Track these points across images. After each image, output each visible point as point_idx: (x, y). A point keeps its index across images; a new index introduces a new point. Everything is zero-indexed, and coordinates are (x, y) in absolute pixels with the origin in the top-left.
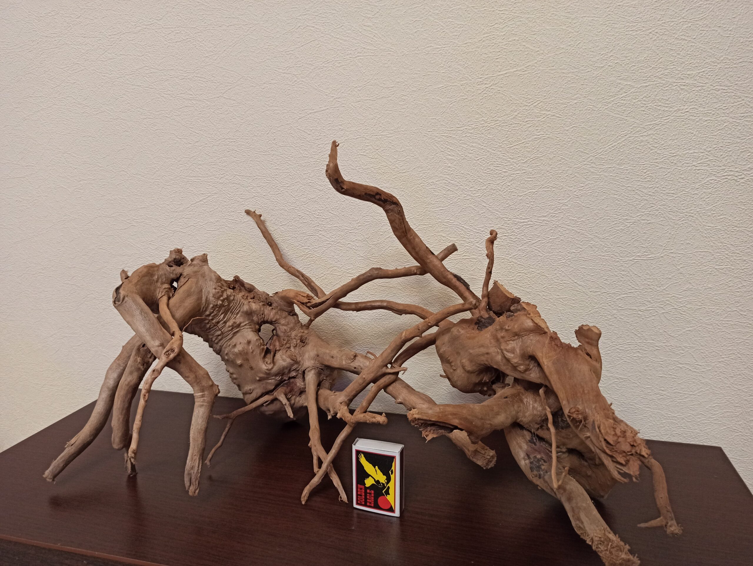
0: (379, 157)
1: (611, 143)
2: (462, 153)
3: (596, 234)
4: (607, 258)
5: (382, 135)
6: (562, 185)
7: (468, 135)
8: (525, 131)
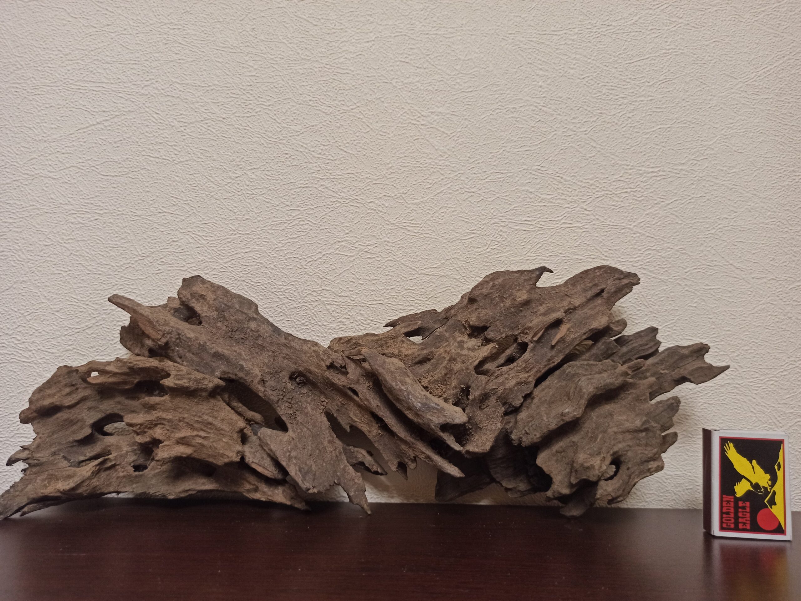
0: (430, 66)
1: (766, 66)
2: (560, 67)
3: (755, 192)
4: (772, 227)
5: (436, 34)
6: (704, 119)
7: (568, 43)
8: (650, 43)
